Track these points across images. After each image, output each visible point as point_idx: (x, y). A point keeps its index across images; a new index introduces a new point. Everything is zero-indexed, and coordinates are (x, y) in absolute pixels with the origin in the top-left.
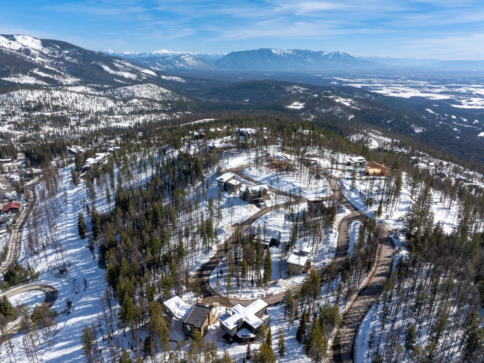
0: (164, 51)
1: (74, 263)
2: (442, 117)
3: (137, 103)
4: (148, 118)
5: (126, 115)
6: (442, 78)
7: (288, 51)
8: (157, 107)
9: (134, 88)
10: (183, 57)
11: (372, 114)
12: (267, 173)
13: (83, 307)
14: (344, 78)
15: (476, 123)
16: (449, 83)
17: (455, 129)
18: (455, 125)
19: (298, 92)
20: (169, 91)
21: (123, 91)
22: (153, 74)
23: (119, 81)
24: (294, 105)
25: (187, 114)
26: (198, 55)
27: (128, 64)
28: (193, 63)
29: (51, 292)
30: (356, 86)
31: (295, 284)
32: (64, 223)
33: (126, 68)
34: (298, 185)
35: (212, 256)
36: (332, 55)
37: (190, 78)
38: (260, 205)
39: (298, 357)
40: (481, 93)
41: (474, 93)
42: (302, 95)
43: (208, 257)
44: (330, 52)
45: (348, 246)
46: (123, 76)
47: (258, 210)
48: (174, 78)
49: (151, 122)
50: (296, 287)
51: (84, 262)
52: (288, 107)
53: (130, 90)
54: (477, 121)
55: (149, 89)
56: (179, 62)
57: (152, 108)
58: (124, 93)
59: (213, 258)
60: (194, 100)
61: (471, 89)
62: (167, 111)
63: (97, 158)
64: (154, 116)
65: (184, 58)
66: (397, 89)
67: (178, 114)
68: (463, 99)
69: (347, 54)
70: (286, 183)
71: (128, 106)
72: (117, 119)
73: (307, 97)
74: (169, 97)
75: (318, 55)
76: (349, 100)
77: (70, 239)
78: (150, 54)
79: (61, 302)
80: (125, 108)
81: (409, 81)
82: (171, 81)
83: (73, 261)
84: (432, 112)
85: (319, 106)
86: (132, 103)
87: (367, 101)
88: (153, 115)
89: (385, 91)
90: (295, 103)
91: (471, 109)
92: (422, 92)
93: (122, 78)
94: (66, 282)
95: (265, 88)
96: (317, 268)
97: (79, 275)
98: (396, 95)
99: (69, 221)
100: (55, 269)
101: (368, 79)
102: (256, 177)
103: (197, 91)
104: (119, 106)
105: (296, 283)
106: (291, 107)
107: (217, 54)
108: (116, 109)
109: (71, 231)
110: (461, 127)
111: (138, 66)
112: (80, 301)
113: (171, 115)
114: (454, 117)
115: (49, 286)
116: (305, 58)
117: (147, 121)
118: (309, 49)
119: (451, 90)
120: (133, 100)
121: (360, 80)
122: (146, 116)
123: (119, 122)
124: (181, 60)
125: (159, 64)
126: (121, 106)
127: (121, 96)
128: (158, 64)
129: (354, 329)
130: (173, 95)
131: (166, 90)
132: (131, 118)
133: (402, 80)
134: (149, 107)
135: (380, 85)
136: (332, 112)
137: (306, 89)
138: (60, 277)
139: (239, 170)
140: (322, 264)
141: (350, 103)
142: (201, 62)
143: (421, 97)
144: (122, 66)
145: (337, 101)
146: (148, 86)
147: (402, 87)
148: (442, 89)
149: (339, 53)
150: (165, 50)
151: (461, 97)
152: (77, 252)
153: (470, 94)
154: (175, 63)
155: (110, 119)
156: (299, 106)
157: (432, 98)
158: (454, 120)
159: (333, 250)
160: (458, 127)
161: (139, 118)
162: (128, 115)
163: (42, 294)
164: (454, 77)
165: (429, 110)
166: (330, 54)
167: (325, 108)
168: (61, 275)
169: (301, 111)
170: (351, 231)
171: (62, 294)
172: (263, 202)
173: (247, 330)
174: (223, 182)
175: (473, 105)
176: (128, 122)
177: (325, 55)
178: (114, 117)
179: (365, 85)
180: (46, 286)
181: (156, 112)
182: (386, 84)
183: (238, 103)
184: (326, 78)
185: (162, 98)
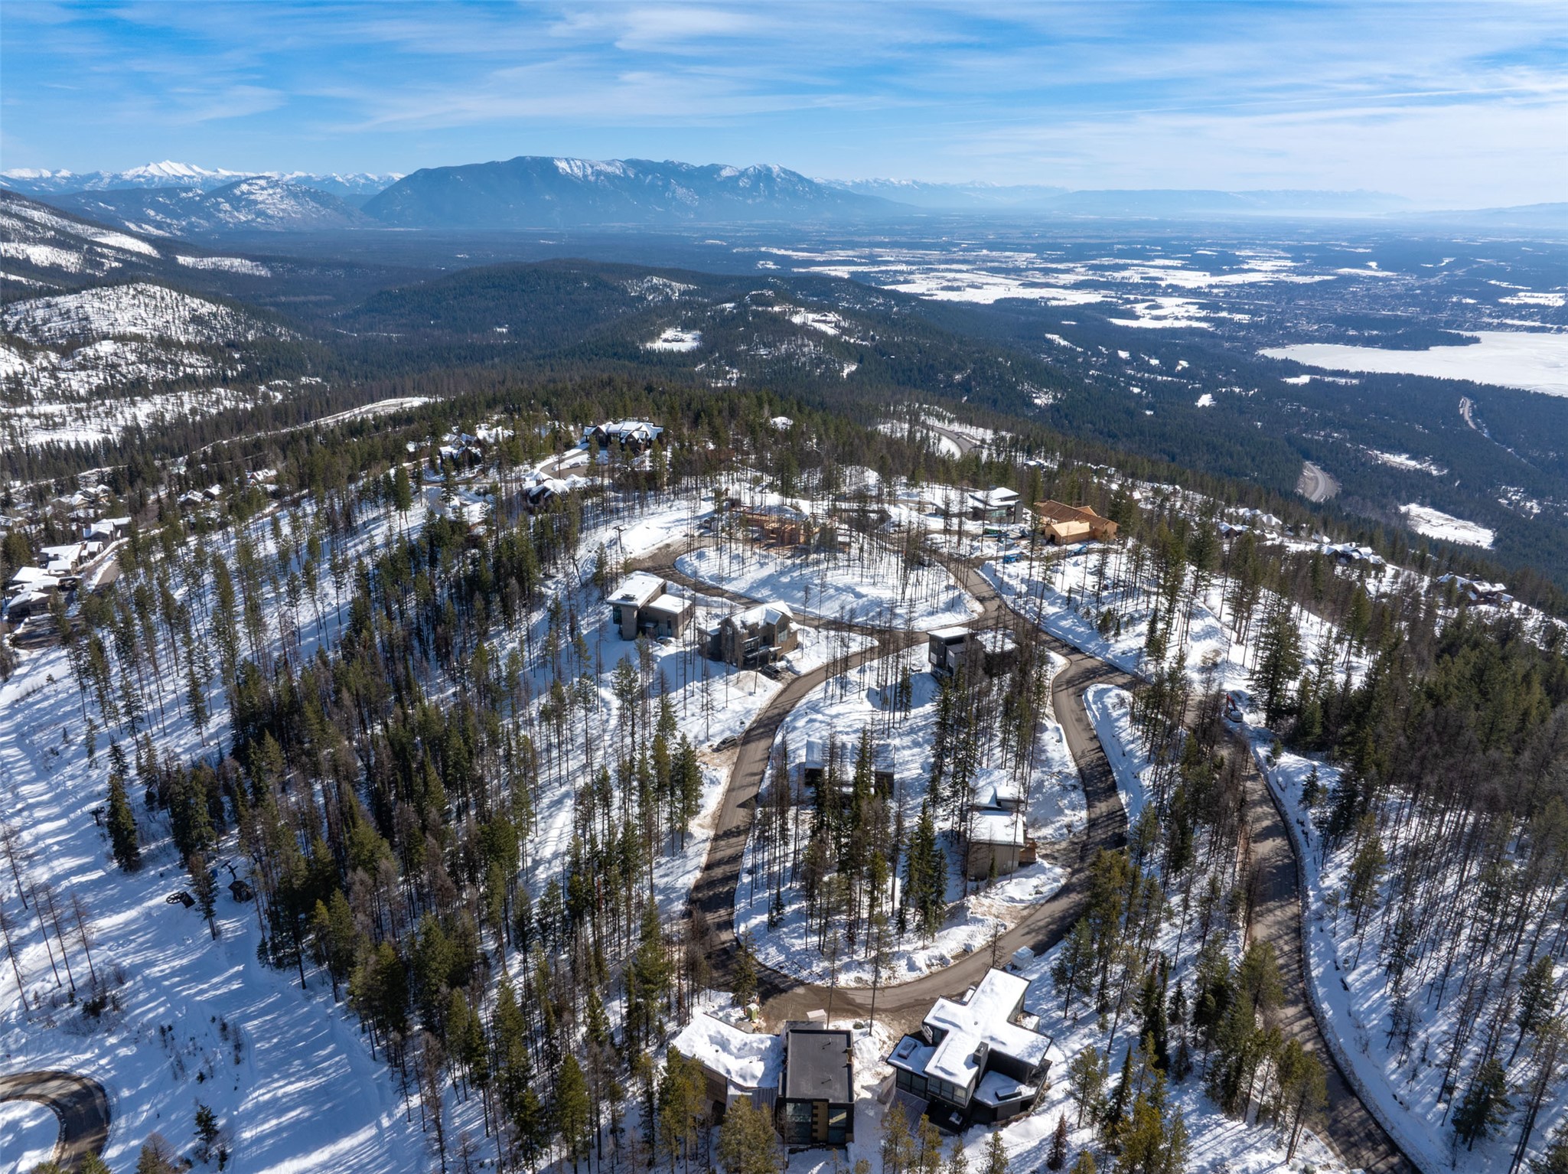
0: (171, 169)
1: (135, 970)
2: (1093, 355)
3: (116, 354)
4: (170, 407)
5: (81, 399)
6: (1073, 241)
7: (609, 164)
8: (191, 366)
9: (89, 304)
10: (245, 187)
11: (907, 358)
12: (762, 565)
13: (274, 1122)
14: (794, 250)
15: (1184, 368)
16: (1094, 258)
17: (1136, 390)
18: (1133, 378)
19: (668, 298)
20: (223, 310)
21: (40, 314)
22: (145, 248)
23: (12, 277)
24: (666, 340)
25: (309, 386)
26: (299, 181)
27: (37, 215)
28: (283, 210)
29: (74, 1094)
30: (833, 274)
31: (1020, 906)
32: (16, 822)
33: (34, 230)
34: (872, 592)
35: (703, 860)
36: (749, 178)
37: (283, 260)
38: (777, 672)
39: (1206, 1126)
40: (1181, 283)
41: (1163, 284)
42: (683, 305)
43: (691, 864)
44: (742, 168)
45: (1108, 764)
46: (27, 260)
47: (775, 687)
48: (226, 263)
49: (181, 420)
50: (1025, 913)
51: (177, 955)
52: (649, 345)
53: (68, 311)
54: (1184, 363)
55: (146, 305)
56: (231, 205)
57: (177, 370)
58: (45, 321)
59: (709, 867)
60: (316, 337)
61: (1153, 273)
62: (233, 379)
63: (53, 565)
64: (189, 400)
65: (250, 193)
66: (955, 280)
67: (276, 388)
68: (1136, 301)
69: (794, 174)
70: (832, 591)
71: (83, 368)
72: (48, 417)
73: (704, 312)
74: (226, 328)
75: (705, 178)
76: (832, 317)
77: (75, 880)
78: (116, 177)
79: (138, 1123)
80: (71, 375)
81: (985, 252)
82: (216, 274)
83: (126, 962)
84: (1063, 343)
85: (747, 339)
86: (99, 358)
87: (882, 319)
88: (186, 396)
89: (920, 286)
90: (669, 334)
91: (1164, 330)
92: (1025, 285)
93: (24, 266)
94: (123, 1043)
95: (558, 288)
96: (1054, 843)
97: (174, 1008)
98: (954, 297)
99: (39, 813)
100: (55, 1003)
101: (867, 251)
102: (730, 580)
103: (316, 304)
104: (44, 369)
105: (1022, 901)
106: (659, 345)
107: (367, 178)
108: (35, 382)
109: (67, 851)
110: (1149, 381)
111: (82, 222)
112: (248, 1105)
113: (253, 392)
114: (1123, 355)
115: (56, 1076)
116: (666, 187)
117: (168, 417)
118: (677, 158)
119: (1102, 276)
120: (97, 346)
121: (842, 254)
122: (158, 399)
123: (55, 426)
124: (239, 199)
125: (157, 212)
126: (53, 371)
127: (34, 330)
128: (152, 213)
129: (1301, 1007)
130: (238, 322)
131: (208, 305)
132: (101, 409)
133: (964, 250)
134: (164, 369)
135: (904, 267)
136: (790, 356)
137: (692, 287)
138: (92, 1031)
139: (663, 562)
140: (1065, 831)
141: (837, 326)
142: (312, 204)
143: (1024, 301)
144: (17, 224)
145: (797, 320)
146: (141, 293)
147: (967, 271)
148: (1078, 274)
149: (769, 170)
150: (174, 165)
151: (1132, 297)
152: (127, 924)
153: (1151, 289)
154: (219, 211)
155: (20, 417)
156: (682, 340)
157: (1054, 303)
158: (1126, 362)
159: (1072, 782)
160: (1142, 383)
161: (133, 410)
162: (87, 400)
163: (37, 1114)
164: (1103, 238)
165: (1055, 337)
166: (743, 174)
167: (765, 346)
168: (92, 1020)
169: (692, 356)
170: (1094, 716)
171: (125, 1093)
172: (782, 659)
173: (1003, 1077)
174: (635, 607)
175: (1165, 317)
176: (94, 424)
177: (729, 178)
178: (36, 412)
179: (860, 269)
180: (41, 1078)
181: (191, 382)
182: (919, 263)
183: (474, 338)
184: (740, 250)
185: (198, 333)
